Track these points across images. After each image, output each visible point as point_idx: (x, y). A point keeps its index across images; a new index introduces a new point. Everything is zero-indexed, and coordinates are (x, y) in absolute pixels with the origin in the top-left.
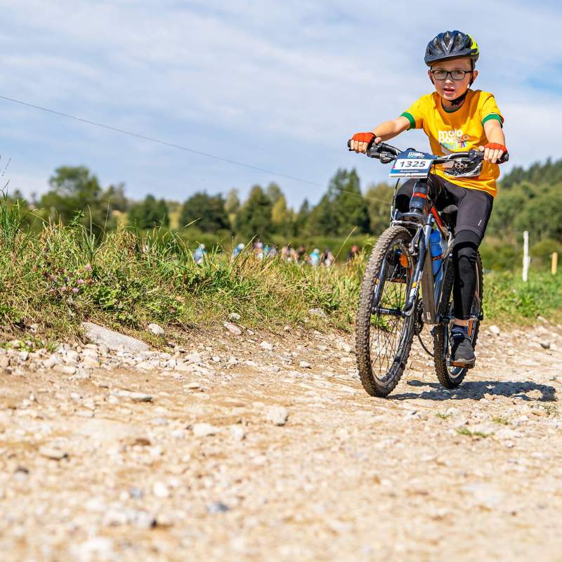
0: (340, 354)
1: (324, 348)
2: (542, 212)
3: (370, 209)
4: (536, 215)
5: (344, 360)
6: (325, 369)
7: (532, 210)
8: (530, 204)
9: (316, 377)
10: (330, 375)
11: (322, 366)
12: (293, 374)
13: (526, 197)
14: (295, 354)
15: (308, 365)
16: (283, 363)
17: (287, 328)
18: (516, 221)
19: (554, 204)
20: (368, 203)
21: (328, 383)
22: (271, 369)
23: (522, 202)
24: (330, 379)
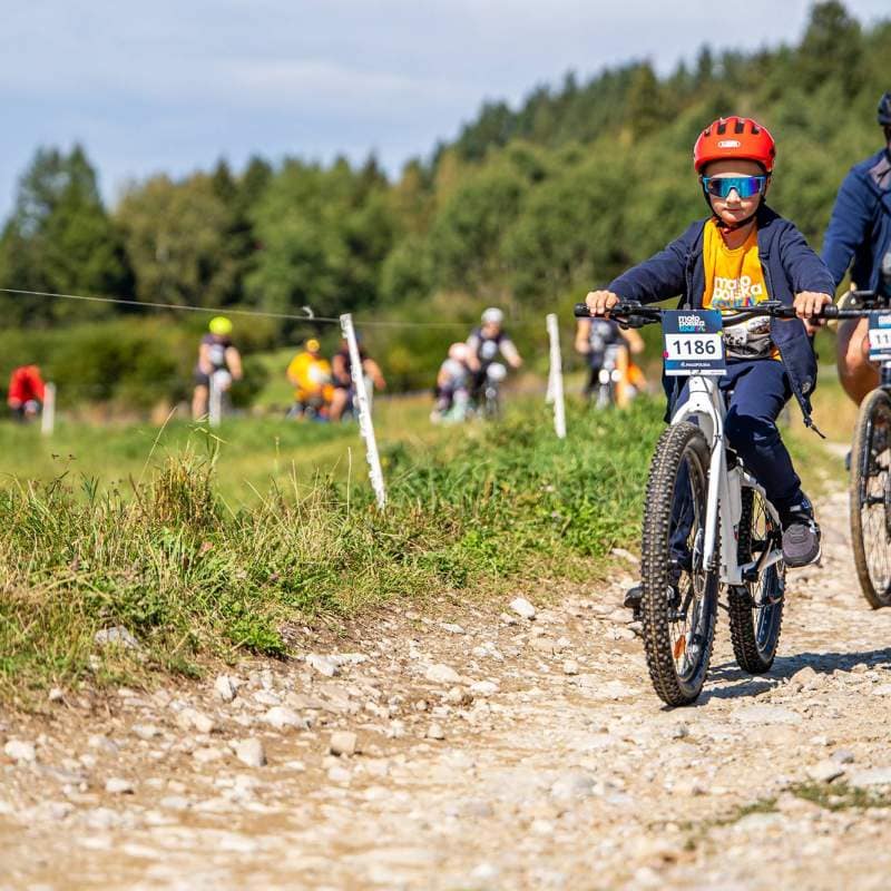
0: (188, 743)
1: (149, 730)
2: (567, 216)
3: (132, 246)
4: (553, 224)
5: (202, 756)
6: (165, 791)
7: (542, 212)
8: (536, 196)
9: (153, 817)
10: (181, 803)
11: (156, 782)
12: (100, 816)
13: (524, 182)
14: (88, 760)
15: (125, 785)
16: (67, 789)
17: (55, 693)
18: (507, 244)
19: (595, 191)
20: (125, 231)
21: (186, 832)
22: (44, 814)
23: (515, 193)
24: (186, 818)
